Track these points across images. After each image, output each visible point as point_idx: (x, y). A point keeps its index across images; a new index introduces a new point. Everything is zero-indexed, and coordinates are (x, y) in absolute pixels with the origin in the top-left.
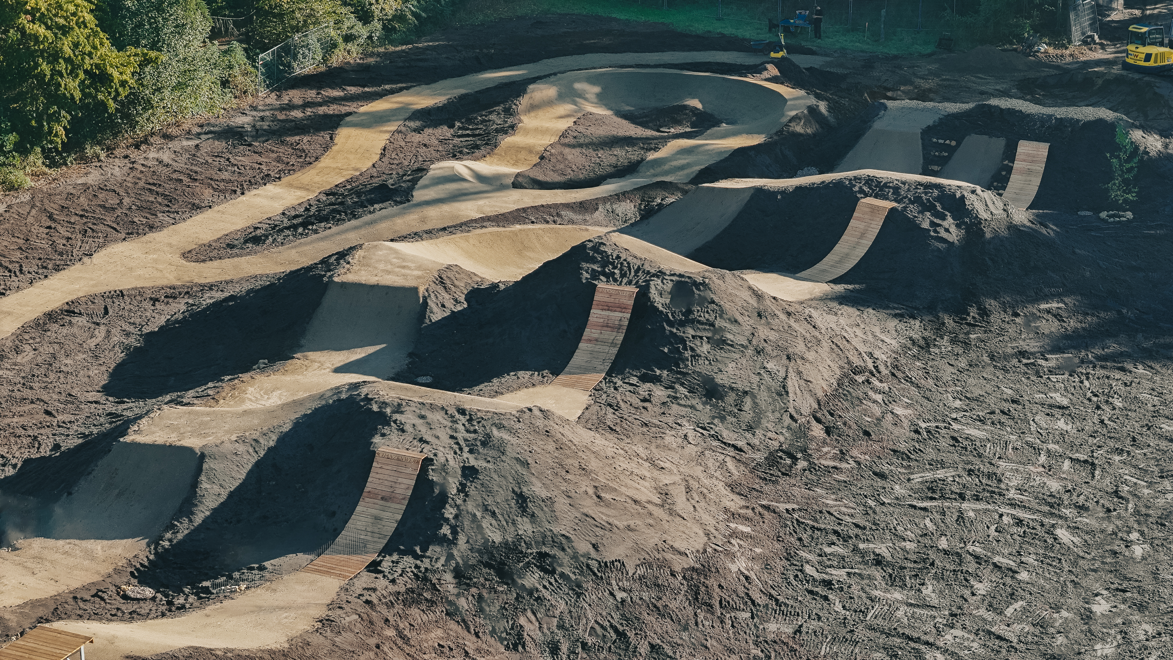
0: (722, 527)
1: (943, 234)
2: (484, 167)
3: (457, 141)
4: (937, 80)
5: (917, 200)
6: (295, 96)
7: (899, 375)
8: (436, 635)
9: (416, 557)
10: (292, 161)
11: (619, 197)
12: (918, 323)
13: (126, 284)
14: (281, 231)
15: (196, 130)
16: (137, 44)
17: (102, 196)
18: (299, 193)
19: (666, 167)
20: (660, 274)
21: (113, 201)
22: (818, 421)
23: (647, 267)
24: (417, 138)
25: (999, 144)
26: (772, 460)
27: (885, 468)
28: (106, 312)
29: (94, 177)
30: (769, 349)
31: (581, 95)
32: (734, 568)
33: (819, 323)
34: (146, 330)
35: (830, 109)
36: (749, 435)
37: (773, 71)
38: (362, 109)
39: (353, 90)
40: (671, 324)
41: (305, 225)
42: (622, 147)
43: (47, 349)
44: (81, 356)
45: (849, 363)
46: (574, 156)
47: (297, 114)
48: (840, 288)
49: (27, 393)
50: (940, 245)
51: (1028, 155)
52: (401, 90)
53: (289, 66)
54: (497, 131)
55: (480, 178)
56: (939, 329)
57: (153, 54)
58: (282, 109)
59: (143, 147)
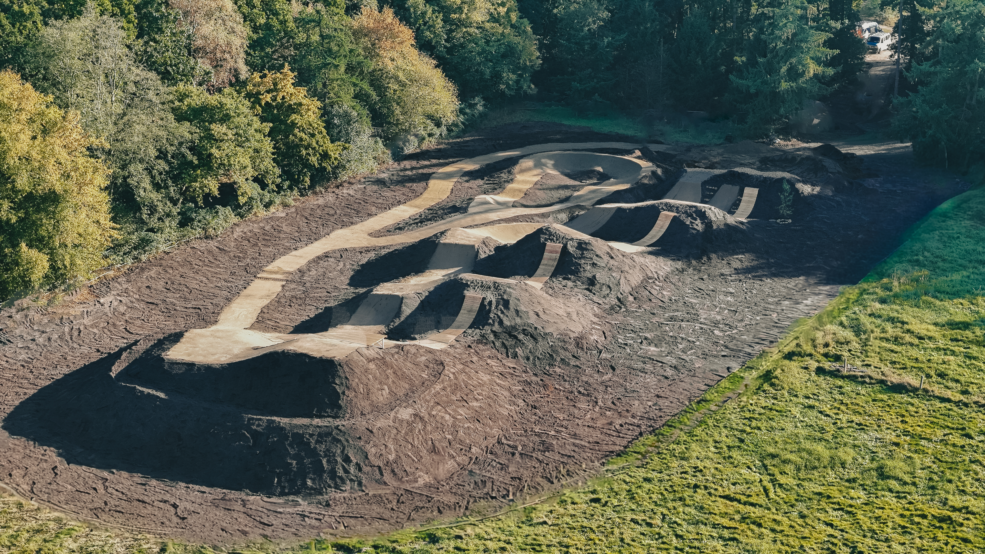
0: (589, 326)
1: (695, 227)
2: (500, 198)
3: (486, 186)
4: (720, 158)
5: (686, 212)
6: (407, 164)
7: (667, 280)
8: (488, 353)
9: (480, 329)
10: (410, 194)
11: (560, 211)
12: (680, 262)
13: (347, 246)
14: (411, 224)
15: (363, 180)
16: (339, 140)
17: (326, 209)
18: (416, 209)
19: (582, 199)
20: (572, 239)
21: (332, 212)
22: (632, 295)
23: (567, 237)
24: (467, 185)
25: (737, 188)
26: (612, 308)
27: (655, 312)
28: (342, 256)
29: (321, 201)
30: (614, 268)
31: (545, 165)
32: (592, 338)
33: (636, 260)
34: (360, 263)
35: (663, 172)
36: (604, 299)
37: (638, 153)
38: (440, 171)
39: (434, 161)
40: (575, 258)
41: (421, 222)
42: (563, 190)
43: (321, 270)
44: (335, 273)
45: (647, 275)
46: (540, 193)
47: (409, 173)
48: (650, 249)
49: (317, 285)
50: (694, 232)
51: (749, 194)
52: (457, 161)
53: (402, 149)
54: (504, 181)
55: (498, 203)
56: (689, 266)
57: (347, 145)
58: (401, 170)
59: (340, 188)
